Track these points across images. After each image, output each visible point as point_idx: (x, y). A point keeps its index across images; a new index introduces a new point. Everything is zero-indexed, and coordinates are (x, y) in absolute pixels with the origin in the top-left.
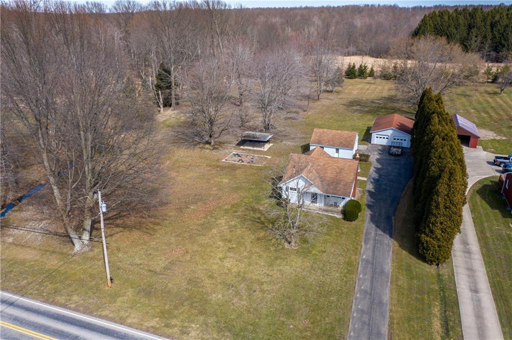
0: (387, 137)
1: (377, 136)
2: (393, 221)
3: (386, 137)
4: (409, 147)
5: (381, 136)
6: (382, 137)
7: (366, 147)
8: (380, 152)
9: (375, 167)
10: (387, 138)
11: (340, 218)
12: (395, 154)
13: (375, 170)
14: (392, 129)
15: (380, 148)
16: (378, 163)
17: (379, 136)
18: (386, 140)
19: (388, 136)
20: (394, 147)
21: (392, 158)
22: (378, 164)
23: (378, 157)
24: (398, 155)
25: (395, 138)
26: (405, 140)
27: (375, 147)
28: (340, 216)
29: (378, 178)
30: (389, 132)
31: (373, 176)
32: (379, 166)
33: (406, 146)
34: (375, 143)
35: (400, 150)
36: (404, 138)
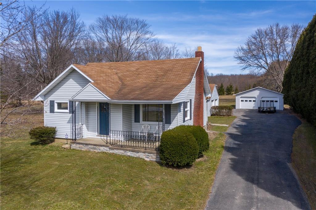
0: (254, 99)
1: (242, 99)
2: (294, 172)
3: (252, 99)
5: (246, 99)
6: (248, 99)
8: (248, 112)
9: (240, 119)
10: (254, 101)
11: (151, 162)
17: (244, 99)
18: (253, 103)
19: (255, 97)
23: (245, 114)
25: (263, 99)
26: (277, 101)
28: (151, 157)
31: (237, 123)
32: (247, 118)
33: (279, 109)
34: (240, 108)
36: (274, 99)
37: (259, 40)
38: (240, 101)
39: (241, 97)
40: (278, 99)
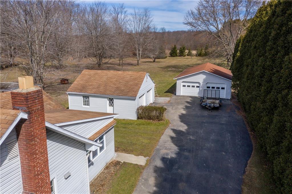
0: (198, 85)
1: (184, 84)
3: (196, 85)
4: (230, 99)
5: (189, 84)
6: (191, 85)
7: (168, 99)
8: (188, 105)
9: (174, 131)
10: (198, 87)
12: (210, 106)
13: (173, 135)
14: (203, 73)
15: (189, 100)
16: (182, 121)
17: (187, 84)
18: (196, 89)
19: (199, 83)
20: (208, 98)
21: (206, 113)
22: (182, 124)
23: (184, 112)
24: (215, 109)
25: (208, 85)
26: (223, 88)
27: (180, 99)
29: (174, 156)
30: (201, 78)
31: (163, 152)
32: (183, 128)
33: (225, 97)
34: (181, 94)
35: (217, 101)
36: (220, 86)
37: (211, 4)
38: (182, 86)
39: (183, 82)
40: (225, 86)
